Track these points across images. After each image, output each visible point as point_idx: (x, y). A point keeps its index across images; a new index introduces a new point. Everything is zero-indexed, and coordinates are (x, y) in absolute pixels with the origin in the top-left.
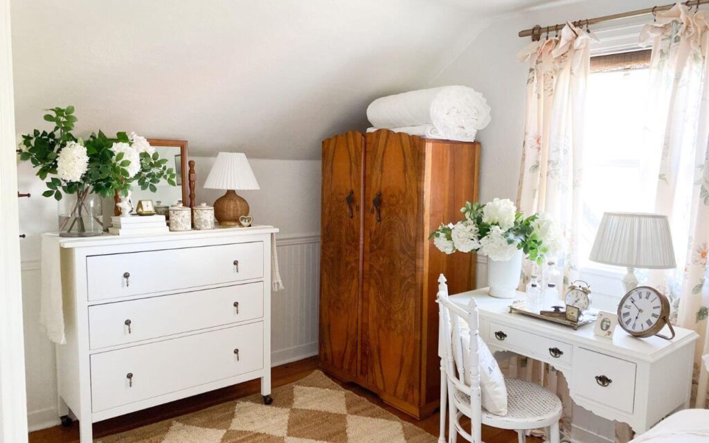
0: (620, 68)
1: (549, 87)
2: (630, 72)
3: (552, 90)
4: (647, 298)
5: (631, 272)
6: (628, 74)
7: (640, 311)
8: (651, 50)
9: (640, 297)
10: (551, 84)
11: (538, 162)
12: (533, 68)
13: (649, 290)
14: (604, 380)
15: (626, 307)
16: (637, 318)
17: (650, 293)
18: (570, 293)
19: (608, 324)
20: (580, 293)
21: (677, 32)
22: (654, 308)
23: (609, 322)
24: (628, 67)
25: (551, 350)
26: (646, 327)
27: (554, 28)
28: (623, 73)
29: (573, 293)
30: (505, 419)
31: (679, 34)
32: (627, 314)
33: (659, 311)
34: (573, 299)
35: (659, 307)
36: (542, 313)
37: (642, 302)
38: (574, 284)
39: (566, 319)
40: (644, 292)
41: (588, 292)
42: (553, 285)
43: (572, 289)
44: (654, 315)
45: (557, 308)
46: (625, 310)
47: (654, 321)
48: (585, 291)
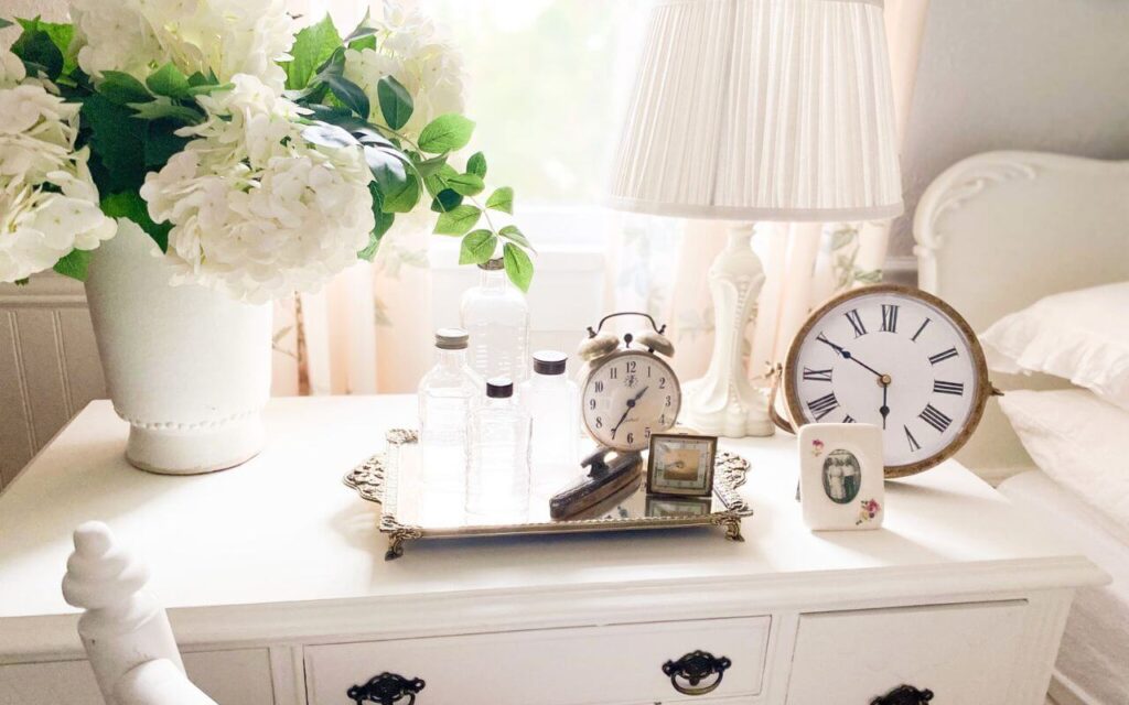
4: (890, 326)
5: (745, 240)
7: (884, 382)
9: (860, 330)
15: (809, 375)
16: (884, 411)
17: (894, 309)
18: (605, 371)
19: (848, 471)
20: (642, 364)
22: (934, 360)
23: (852, 461)
25: (672, 669)
26: (932, 439)
29: (614, 373)
32: (827, 404)
33: (960, 369)
34: (616, 394)
35: (952, 353)
36: (562, 507)
37: (876, 347)
38: (602, 336)
39: (654, 496)
40: (870, 312)
41: (668, 350)
42: (556, 368)
43: (606, 353)
44: (941, 387)
45: (596, 463)
46: (810, 391)
47: (956, 408)
48: (657, 348)
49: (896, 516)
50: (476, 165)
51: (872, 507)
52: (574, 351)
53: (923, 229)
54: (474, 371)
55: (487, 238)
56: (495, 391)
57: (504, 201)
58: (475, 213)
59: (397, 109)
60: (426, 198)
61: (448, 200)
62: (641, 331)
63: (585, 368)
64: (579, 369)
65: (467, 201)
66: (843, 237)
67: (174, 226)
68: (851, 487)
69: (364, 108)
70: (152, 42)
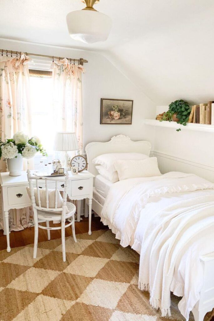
0: (39, 76)
1: (13, 79)
2: (43, 78)
3: (14, 81)
4: (79, 159)
5: (66, 152)
6: (42, 79)
7: (79, 164)
8: (52, 72)
9: (77, 160)
10: (13, 78)
11: (11, 113)
12: (3, 68)
13: (79, 157)
14: (81, 188)
15: (72, 164)
16: (79, 166)
18: (54, 164)
20: (58, 163)
21: (62, 68)
22: (83, 161)
24: (42, 76)
25: (61, 186)
26: (83, 168)
27: (16, 53)
28: (40, 78)
30: (70, 213)
31: (63, 69)
32: (74, 166)
33: (85, 162)
34: (55, 167)
35: (84, 161)
36: (52, 174)
37: (78, 161)
38: (54, 161)
39: (59, 174)
40: (77, 158)
41: (60, 162)
42: (51, 163)
43: (54, 163)
44: (84, 164)
45: (54, 171)
46: (73, 165)
47: (85, 165)
48: (59, 162)
49: (79, 174)
50: (43, 148)
51: (77, 173)
52: (52, 162)
53: (86, 150)
54: (43, 164)
55: (44, 153)
56: (46, 165)
57: (45, 150)
58: (43, 151)
59: (36, 144)
60: (39, 151)
61: (41, 150)
62: (57, 161)
63: (53, 164)
64: (52, 164)
65: (42, 150)
66: (79, 151)
67: (18, 153)
68: (75, 172)
69: (34, 144)
70: (20, 141)
